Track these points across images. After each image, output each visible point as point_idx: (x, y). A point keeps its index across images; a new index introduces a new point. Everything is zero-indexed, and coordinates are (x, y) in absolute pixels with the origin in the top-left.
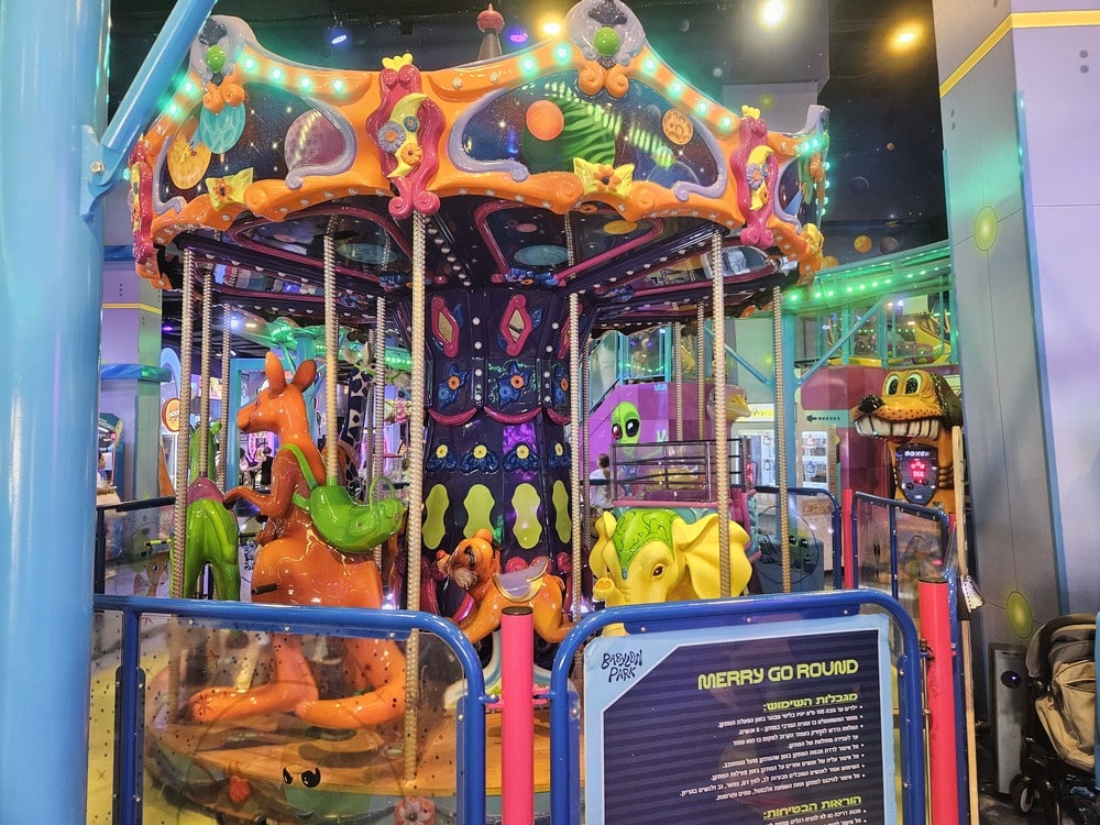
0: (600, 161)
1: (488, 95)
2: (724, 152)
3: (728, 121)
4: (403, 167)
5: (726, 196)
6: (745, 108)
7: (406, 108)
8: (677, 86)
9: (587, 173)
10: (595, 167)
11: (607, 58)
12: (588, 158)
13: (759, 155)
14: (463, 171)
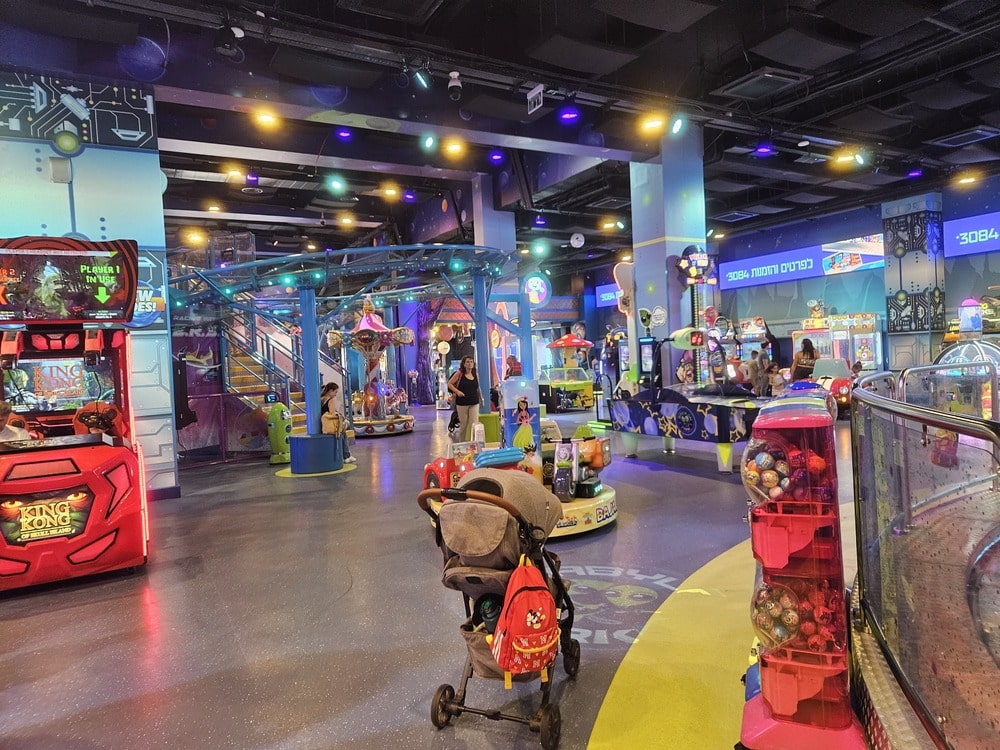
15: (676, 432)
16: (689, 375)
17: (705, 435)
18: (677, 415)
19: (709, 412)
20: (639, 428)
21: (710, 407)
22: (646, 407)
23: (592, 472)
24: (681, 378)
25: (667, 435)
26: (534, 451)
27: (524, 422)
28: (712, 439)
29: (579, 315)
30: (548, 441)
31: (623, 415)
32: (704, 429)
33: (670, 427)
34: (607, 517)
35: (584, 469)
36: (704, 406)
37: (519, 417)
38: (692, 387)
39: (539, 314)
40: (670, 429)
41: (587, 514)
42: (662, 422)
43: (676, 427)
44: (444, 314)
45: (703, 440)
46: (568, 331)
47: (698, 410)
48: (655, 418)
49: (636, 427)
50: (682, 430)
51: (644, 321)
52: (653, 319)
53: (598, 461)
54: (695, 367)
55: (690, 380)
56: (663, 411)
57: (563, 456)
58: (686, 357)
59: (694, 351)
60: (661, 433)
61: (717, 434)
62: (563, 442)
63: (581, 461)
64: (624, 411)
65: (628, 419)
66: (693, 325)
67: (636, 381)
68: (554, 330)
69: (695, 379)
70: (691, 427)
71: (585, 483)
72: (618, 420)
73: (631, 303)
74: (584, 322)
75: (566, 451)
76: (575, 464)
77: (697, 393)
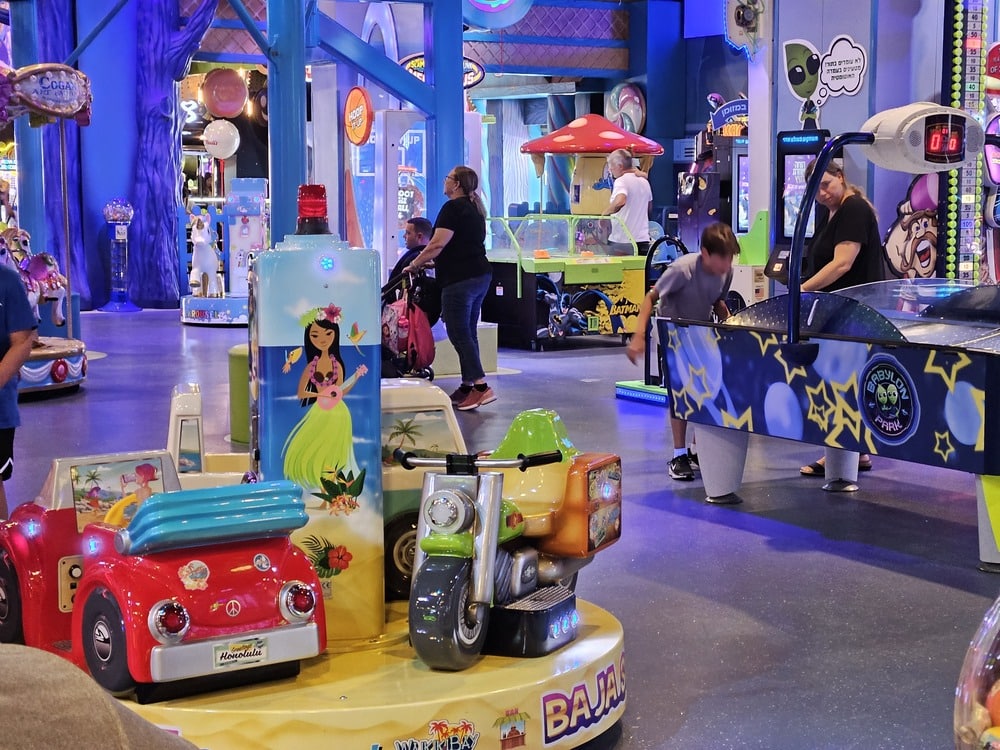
15: (856, 433)
16: (924, 255)
17: (944, 447)
18: (864, 380)
19: (962, 376)
20: (748, 415)
21: (965, 361)
22: (772, 349)
23: (550, 570)
24: (897, 262)
25: (831, 440)
26: (357, 490)
27: (324, 392)
28: (967, 460)
29: (630, 60)
30: (402, 459)
31: (702, 371)
32: (944, 428)
33: (841, 417)
34: (583, 722)
35: (521, 559)
36: (947, 355)
37: (307, 375)
38: (927, 292)
39: (495, 48)
40: (840, 422)
41: (512, 714)
42: (819, 400)
43: (858, 416)
44: (222, 34)
45: (937, 461)
46: (597, 107)
47: (929, 368)
48: (798, 385)
49: (739, 410)
50: (876, 427)
51: (796, 78)
52: (825, 74)
53: (573, 533)
54: (942, 228)
55: (924, 268)
56: (822, 364)
57: (443, 514)
58: (916, 198)
59: (944, 177)
60: (812, 434)
61: (980, 446)
62: (451, 470)
63: (509, 533)
64: (705, 359)
65: (718, 383)
66: (946, 98)
67: (762, 263)
68: (556, 98)
69: (940, 269)
70: (904, 420)
71: (518, 605)
72: (689, 388)
73: (764, 22)
74: (644, 79)
75: (455, 500)
76: (484, 543)
77: (938, 311)
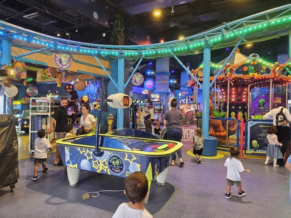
0: (253, 73)
1: (238, 67)
2: (271, 69)
3: (272, 65)
4: (228, 75)
5: (272, 74)
6: (275, 62)
7: (229, 69)
8: (264, 62)
9: (251, 74)
10: (252, 74)
11: (254, 61)
12: (251, 73)
13: (277, 69)
14: (235, 75)
20: (76, 165)
32: (129, 171)
33: (102, 167)
42: (96, 163)
43: (106, 167)
48: (90, 160)
